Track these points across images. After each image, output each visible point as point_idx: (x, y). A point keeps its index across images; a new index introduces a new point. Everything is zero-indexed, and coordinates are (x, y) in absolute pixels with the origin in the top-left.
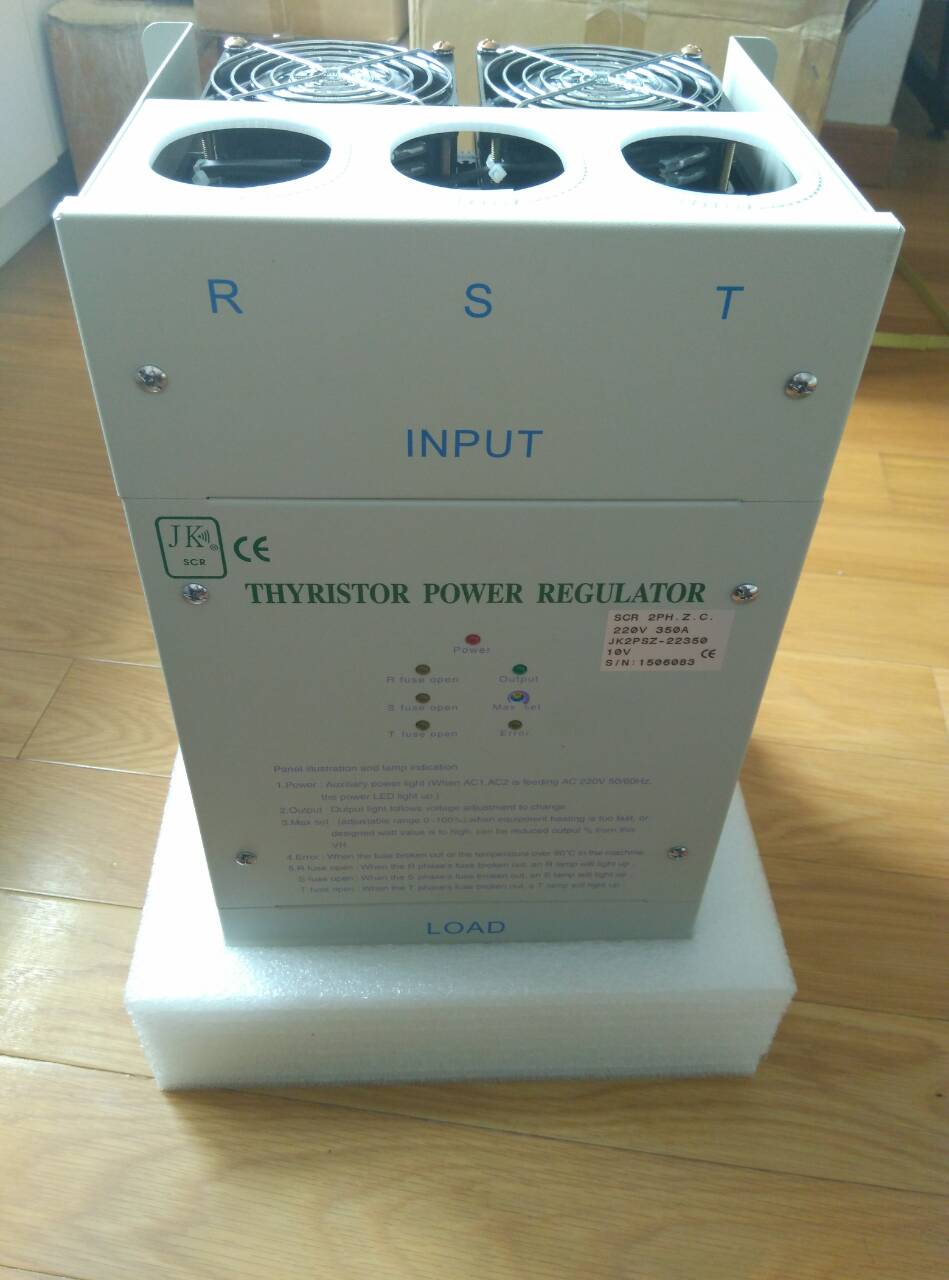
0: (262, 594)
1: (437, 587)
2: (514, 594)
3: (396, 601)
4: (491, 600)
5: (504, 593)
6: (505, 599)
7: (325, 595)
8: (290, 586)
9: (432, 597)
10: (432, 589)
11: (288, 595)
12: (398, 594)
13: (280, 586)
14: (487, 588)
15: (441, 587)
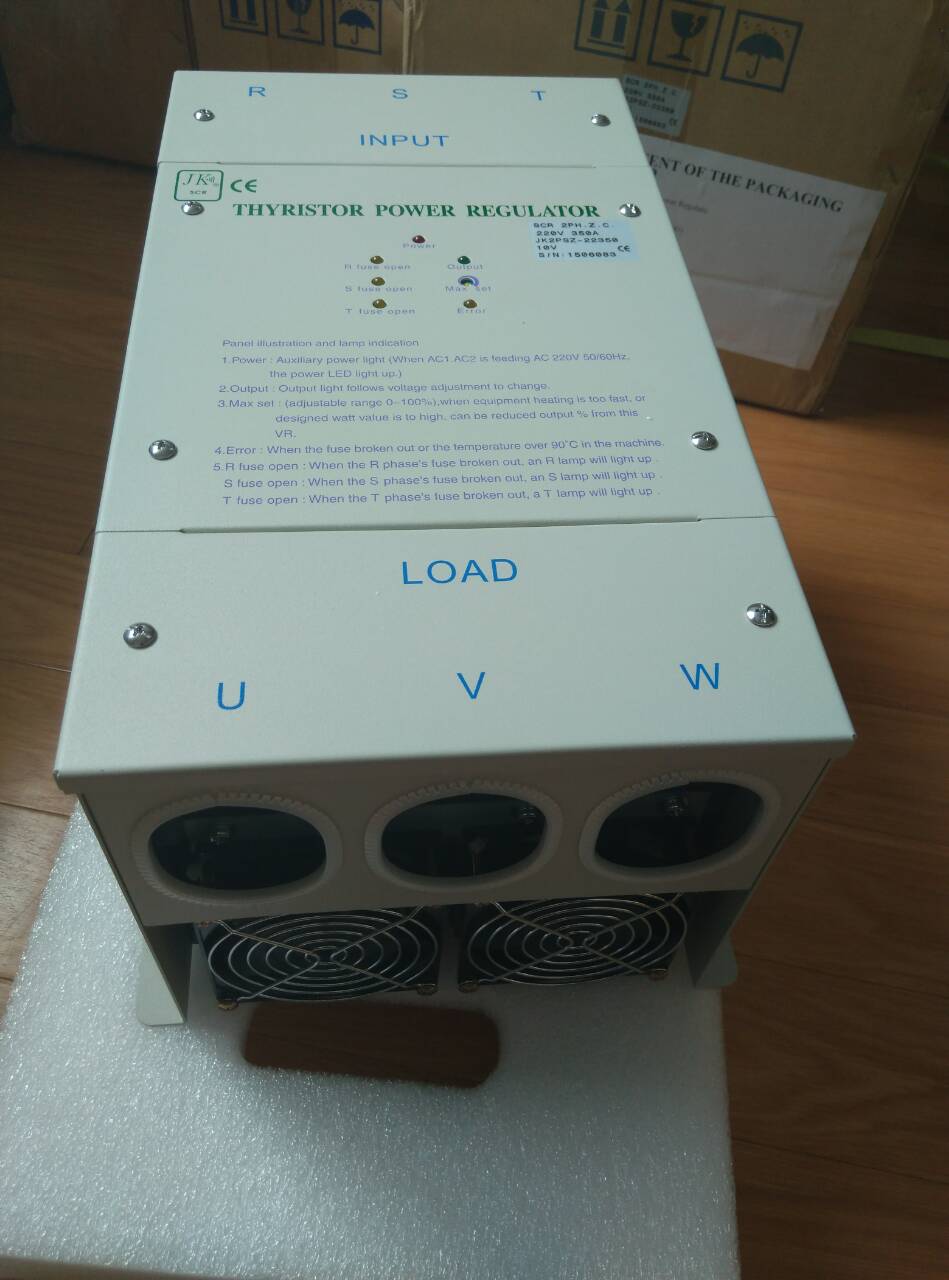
0: (245, 210)
1: (386, 208)
2: (447, 211)
3: (353, 214)
4: (430, 214)
5: (439, 210)
6: (441, 213)
7: (296, 211)
8: (269, 206)
9: (382, 213)
10: (382, 208)
11: (266, 210)
12: (355, 210)
13: (260, 206)
14: (426, 208)
15: (389, 207)
